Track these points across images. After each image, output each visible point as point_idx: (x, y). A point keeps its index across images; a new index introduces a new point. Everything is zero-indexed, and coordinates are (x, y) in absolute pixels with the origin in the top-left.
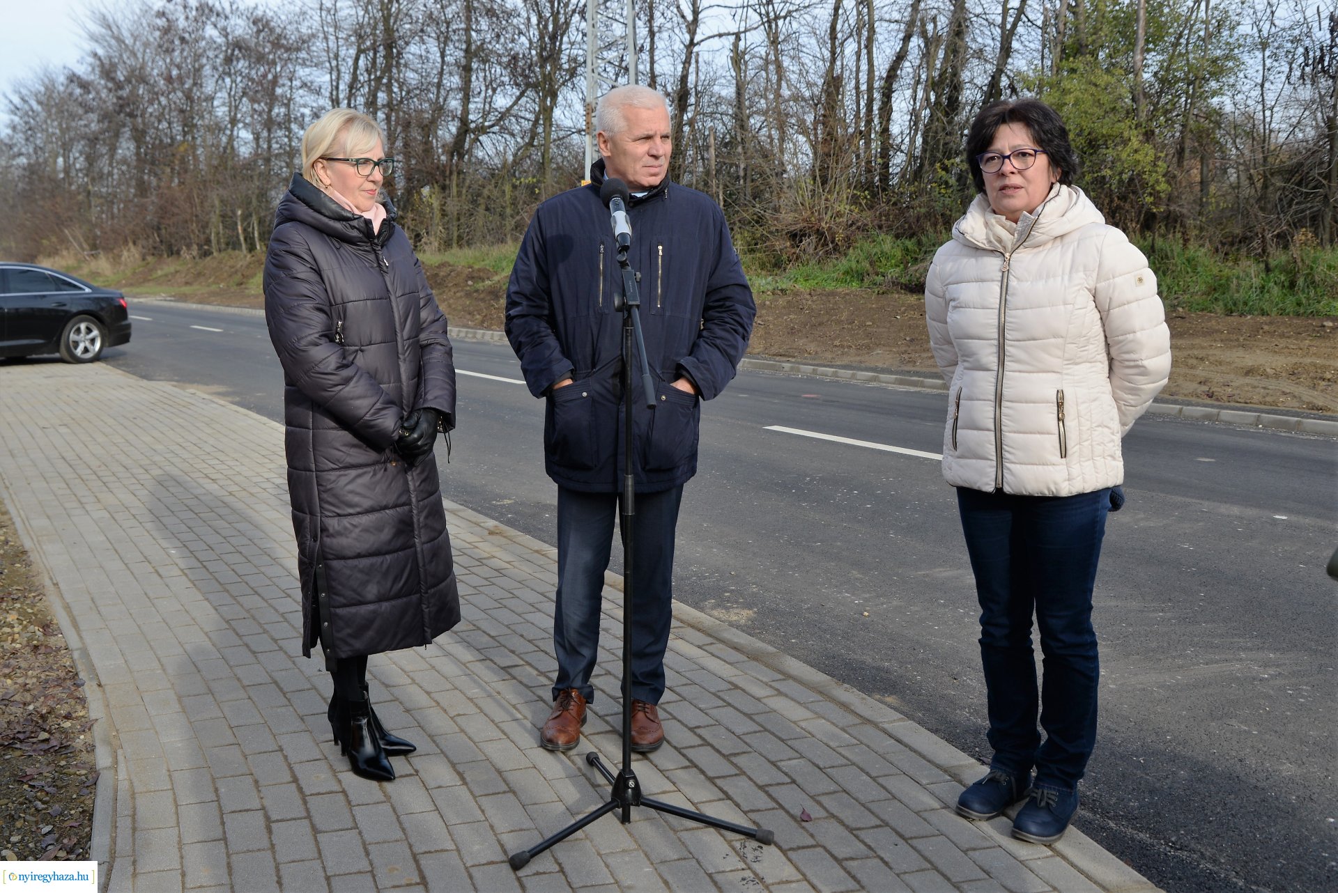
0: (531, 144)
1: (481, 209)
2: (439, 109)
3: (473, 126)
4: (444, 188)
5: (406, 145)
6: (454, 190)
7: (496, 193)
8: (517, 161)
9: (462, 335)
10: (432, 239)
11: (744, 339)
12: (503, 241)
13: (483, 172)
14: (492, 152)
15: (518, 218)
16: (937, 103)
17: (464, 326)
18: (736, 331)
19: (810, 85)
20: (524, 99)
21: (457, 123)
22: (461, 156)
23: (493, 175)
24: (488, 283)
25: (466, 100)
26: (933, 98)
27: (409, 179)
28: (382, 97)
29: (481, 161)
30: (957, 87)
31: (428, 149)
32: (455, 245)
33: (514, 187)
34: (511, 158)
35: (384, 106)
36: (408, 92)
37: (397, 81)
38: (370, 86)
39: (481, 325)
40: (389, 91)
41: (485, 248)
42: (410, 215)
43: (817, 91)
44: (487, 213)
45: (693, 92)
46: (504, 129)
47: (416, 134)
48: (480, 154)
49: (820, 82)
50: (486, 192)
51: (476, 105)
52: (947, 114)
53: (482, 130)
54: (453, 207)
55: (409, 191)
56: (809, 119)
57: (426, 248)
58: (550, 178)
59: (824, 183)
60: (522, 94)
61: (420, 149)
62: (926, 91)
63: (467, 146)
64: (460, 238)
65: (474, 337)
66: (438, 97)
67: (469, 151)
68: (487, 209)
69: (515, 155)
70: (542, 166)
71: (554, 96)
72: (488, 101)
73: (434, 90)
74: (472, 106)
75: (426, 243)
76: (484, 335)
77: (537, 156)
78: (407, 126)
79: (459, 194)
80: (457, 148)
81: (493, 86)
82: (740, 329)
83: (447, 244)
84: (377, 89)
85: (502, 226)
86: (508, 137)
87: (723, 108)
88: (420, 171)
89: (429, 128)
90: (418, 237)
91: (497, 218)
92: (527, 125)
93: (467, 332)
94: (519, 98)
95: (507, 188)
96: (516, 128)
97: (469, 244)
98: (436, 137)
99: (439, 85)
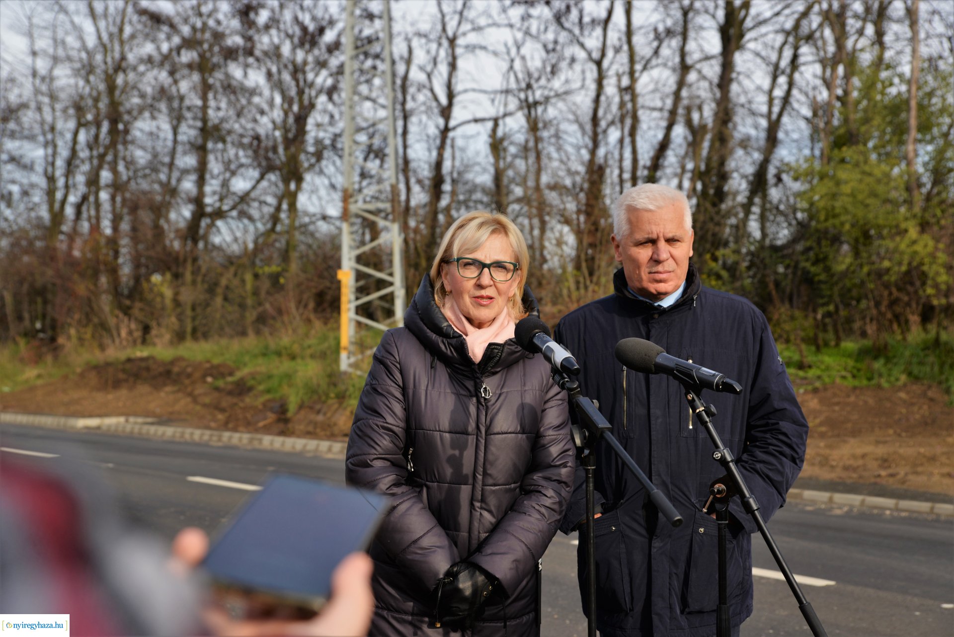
0: (273, 230)
1: (219, 300)
2: (172, 191)
3: (209, 210)
4: (177, 276)
5: (134, 229)
6: (188, 277)
7: (236, 282)
8: (257, 249)
9: (206, 438)
10: (163, 330)
11: (794, 460)
12: (243, 334)
13: (219, 258)
14: (229, 238)
15: (261, 309)
16: (704, 192)
17: (208, 427)
18: (781, 453)
19: (570, 172)
20: (264, 184)
21: (191, 207)
22: (195, 241)
23: (232, 263)
24: (230, 379)
25: (201, 182)
26: (699, 186)
27: (137, 265)
28: (106, 175)
29: (219, 248)
30: (724, 177)
31: (159, 233)
32: (189, 336)
33: (256, 276)
34: (251, 246)
35: (107, 186)
36: (135, 171)
37: (124, 159)
38: (91, 163)
39: (225, 426)
40: (114, 171)
41: (224, 342)
42: (138, 305)
43: (578, 179)
44: (226, 304)
45: (448, 180)
46: (243, 214)
47: (146, 216)
48: (216, 240)
49: (582, 169)
50: (224, 282)
51: (212, 186)
52: (714, 205)
53: (219, 214)
54: (187, 296)
55: (137, 279)
56: (571, 206)
57: (157, 340)
58: (294, 266)
59: (591, 274)
60: (262, 177)
61: (149, 234)
62: (693, 180)
63: (202, 232)
64: (194, 331)
65: (220, 440)
66: (169, 178)
67: (205, 238)
68: (226, 299)
69: (256, 242)
70: (285, 256)
71: (299, 180)
72: (225, 184)
73: (165, 170)
74: (208, 189)
75: (156, 336)
76: (230, 438)
77: (281, 244)
78: (134, 209)
79: (194, 283)
80: (193, 232)
81: (231, 169)
82: (787, 450)
83: (180, 337)
84: (100, 167)
85: (243, 317)
86: (246, 221)
87: (478, 196)
88: (149, 258)
89: (159, 210)
90: (146, 329)
91: (236, 308)
92: (268, 210)
93: (211, 436)
94: (258, 182)
95: (249, 277)
96: (255, 213)
97: (206, 336)
98: (168, 220)
99: (171, 165)
